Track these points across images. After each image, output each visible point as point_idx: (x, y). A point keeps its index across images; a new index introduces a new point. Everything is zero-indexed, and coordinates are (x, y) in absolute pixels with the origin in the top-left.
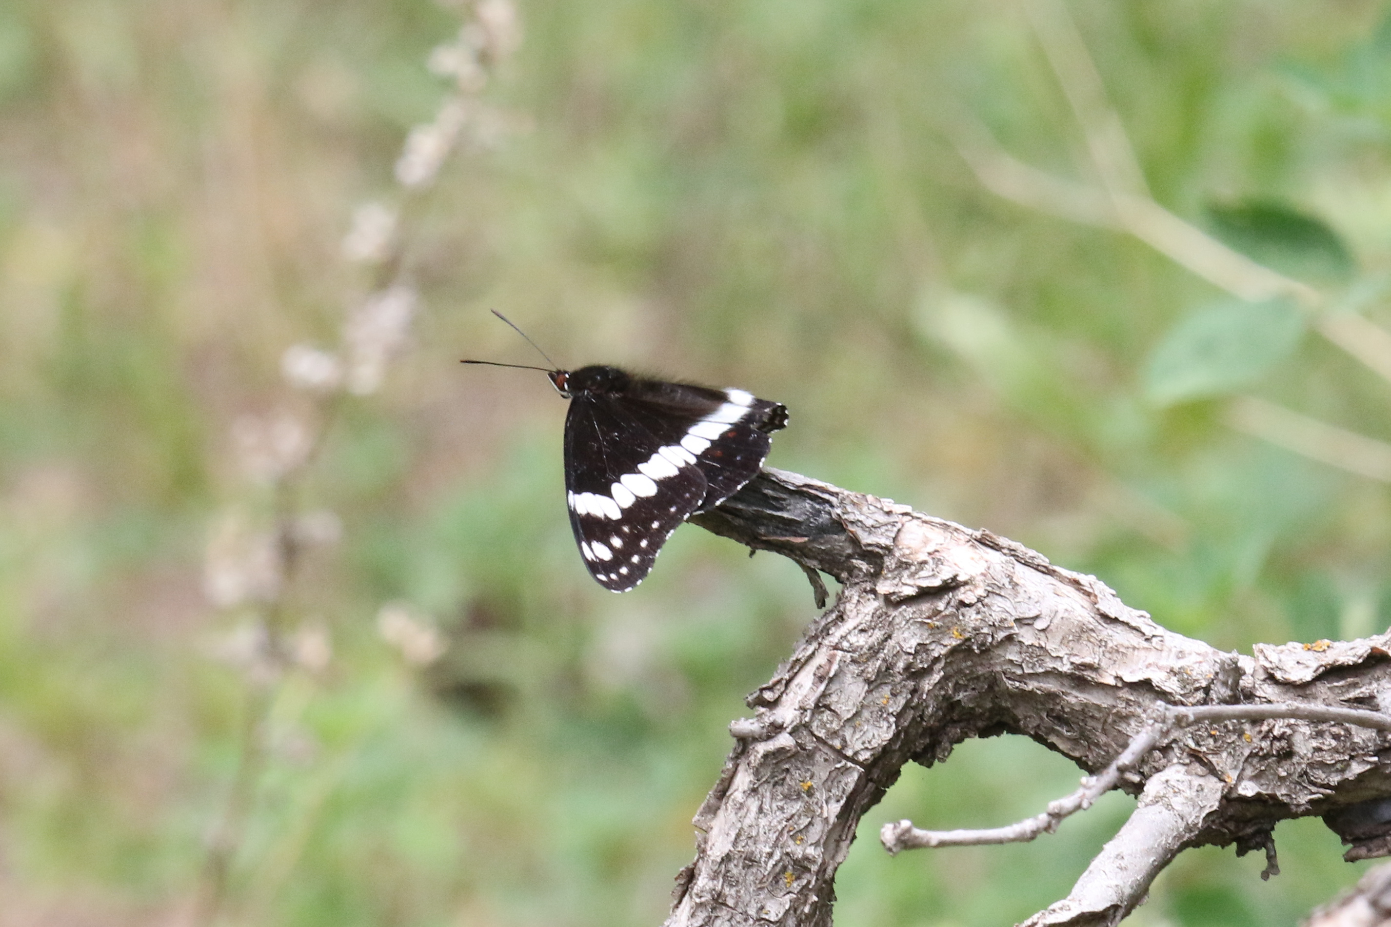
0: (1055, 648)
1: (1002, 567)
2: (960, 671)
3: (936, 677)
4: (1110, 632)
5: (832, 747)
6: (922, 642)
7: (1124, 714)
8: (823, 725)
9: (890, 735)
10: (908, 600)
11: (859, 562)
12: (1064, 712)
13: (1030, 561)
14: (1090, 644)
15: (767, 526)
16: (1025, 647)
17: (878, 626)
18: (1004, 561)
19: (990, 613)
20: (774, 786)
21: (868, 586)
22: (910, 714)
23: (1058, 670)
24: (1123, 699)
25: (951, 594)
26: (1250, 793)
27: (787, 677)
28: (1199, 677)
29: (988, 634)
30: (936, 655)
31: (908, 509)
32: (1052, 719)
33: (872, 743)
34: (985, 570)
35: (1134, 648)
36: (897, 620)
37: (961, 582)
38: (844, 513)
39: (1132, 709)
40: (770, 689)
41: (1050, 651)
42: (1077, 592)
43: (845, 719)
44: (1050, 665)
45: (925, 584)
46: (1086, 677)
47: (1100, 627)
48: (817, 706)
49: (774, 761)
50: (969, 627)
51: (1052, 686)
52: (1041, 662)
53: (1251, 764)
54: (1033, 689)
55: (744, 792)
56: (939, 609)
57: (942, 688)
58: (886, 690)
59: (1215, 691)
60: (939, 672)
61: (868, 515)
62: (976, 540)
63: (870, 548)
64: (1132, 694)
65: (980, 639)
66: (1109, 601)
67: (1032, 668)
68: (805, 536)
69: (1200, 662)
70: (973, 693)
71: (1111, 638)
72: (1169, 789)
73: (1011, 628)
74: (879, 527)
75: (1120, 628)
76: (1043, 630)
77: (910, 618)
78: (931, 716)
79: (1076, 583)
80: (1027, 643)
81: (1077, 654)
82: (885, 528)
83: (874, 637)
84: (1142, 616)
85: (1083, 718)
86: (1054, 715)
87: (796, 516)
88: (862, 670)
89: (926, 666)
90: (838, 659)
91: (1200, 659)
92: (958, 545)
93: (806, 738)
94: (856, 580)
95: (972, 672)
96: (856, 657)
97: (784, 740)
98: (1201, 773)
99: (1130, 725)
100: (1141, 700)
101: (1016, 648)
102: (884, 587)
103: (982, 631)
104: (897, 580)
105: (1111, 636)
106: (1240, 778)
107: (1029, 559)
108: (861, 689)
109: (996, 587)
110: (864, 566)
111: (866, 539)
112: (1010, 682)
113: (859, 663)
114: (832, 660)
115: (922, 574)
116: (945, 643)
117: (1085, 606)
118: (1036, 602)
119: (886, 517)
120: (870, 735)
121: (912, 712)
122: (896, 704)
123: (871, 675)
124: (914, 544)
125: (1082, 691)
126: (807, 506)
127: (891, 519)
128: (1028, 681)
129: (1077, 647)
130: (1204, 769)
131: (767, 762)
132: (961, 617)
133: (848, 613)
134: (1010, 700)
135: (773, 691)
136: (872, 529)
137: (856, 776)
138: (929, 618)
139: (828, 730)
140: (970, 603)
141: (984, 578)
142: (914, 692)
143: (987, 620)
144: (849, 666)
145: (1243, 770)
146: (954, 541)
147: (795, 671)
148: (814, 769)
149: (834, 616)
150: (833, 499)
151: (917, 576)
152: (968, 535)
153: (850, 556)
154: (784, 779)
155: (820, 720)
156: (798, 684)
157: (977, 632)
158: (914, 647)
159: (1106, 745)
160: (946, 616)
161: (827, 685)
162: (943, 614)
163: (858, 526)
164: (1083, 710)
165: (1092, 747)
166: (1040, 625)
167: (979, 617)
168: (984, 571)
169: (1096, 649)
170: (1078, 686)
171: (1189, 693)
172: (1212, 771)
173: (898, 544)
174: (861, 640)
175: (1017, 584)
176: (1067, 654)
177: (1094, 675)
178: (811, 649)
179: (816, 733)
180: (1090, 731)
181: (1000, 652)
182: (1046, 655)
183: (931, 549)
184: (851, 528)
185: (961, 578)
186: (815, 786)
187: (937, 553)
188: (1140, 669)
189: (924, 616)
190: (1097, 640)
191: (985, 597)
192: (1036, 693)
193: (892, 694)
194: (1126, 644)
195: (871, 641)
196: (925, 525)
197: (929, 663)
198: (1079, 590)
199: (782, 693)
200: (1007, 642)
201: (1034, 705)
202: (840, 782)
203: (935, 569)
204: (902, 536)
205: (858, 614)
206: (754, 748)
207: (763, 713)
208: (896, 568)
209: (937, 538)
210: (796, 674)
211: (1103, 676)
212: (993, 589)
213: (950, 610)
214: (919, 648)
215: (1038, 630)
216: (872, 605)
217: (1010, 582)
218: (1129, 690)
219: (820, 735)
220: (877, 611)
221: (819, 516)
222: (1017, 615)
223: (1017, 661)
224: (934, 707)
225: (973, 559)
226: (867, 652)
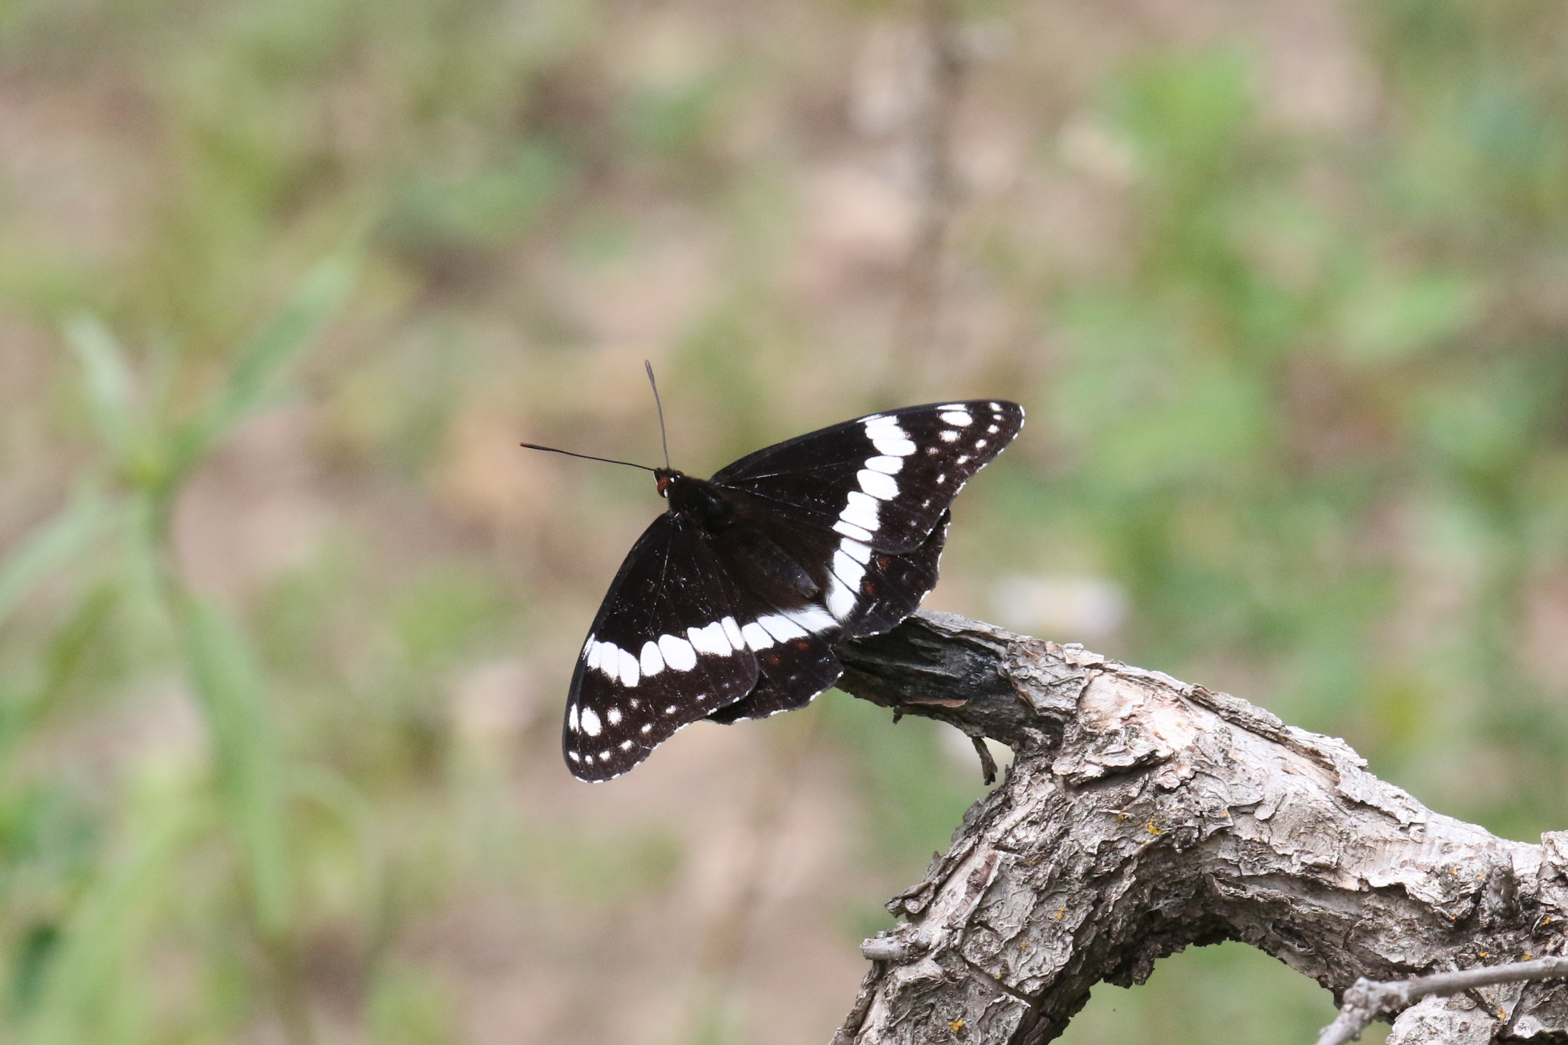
0: (1281, 844)
1: (1216, 738)
2: (1158, 875)
3: (1126, 884)
4: (1354, 821)
5: (990, 976)
6: (1107, 839)
7: (1370, 928)
8: (979, 948)
9: (1065, 960)
10: (1091, 784)
11: (1033, 730)
12: (1295, 924)
13: (1255, 726)
14: (1327, 838)
15: (914, 685)
16: (1242, 843)
17: (1053, 817)
18: (1218, 730)
19: (1197, 800)
20: (916, 1025)
21: (1043, 762)
22: (1093, 931)
23: (1285, 872)
24: (1369, 908)
25: (1147, 776)
26: (1528, 1034)
27: (937, 881)
28: (1468, 879)
29: (1193, 828)
30: (1127, 855)
31: (1099, 659)
32: (1281, 933)
33: (1043, 969)
34: (1193, 743)
35: (1385, 841)
36: (1077, 811)
37: (1161, 759)
38: (1013, 669)
39: (1381, 921)
40: (915, 897)
41: (1274, 848)
42: (1316, 767)
43: (1007, 939)
44: (1275, 865)
45: (1113, 762)
46: (1320, 880)
47: (1341, 815)
48: (970, 923)
49: (915, 995)
50: (1169, 819)
51: (1278, 892)
52: (1262, 861)
53: (1532, 992)
54: (1253, 896)
55: (879, 1031)
56: (1131, 795)
57: (1135, 896)
58: (1061, 902)
59: (1487, 899)
60: (1130, 877)
61: (1045, 669)
62: (1187, 698)
63: (1046, 714)
64: (1381, 902)
65: (1183, 834)
66: (1356, 778)
67: (1252, 870)
68: (964, 698)
69: (1471, 858)
70: (1177, 900)
71: (1355, 829)
72: (1424, 1029)
73: (1224, 819)
74: (1059, 685)
75: (1367, 815)
76: (1266, 821)
77: (1094, 808)
78: (1121, 931)
79: (1314, 755)
80: (1244, 838)
81: (1311, 851)
82: (1067, 686)
83: (1047, 832)
84: (1398, 796)
85: (1319, 931)
86: (1282, 927)
87: (951, 672)
88: (1030, 876)
89: (1112, 869)
90: (998, 862)
91: (1471, 853)
92: (1162, 706)
93: (956, 965)
94: (1030, 754)
95: (1173, 876)
96: (1022, 859)
97: (928, 968)
98: (1466, 1007)
99: (1379, 940)
100: (1393, 908)
101: (1232, 845)
102: (1062, 766)
103: (1186, 824)
104: (1079, 756)
105: (1355, 826)
106: (1517, 1012)
107: (1254, 724)
108: (1028, 900)
109: (1205, 766)
110: (1039, 736)
111: (1041, 701)
112: (1223, 888)
113: (1026, 866)
114: (991, 864)
115: (1112, 748)
116: (1138, 840)
117: (1324, 786)
118: (1258, 785)
119: (1069, 671)
120: (1039, 959)
121: (1095, 928)
122: (1073, 919)
123: (1041, 883)
124: (1104, 707)
125: (1318, 897)
126: (967, 658)
127: (1076, 674)
128: (1247, 885)
129: (1311, 841)
130: (1471, 1001)
131: (907, 995)
132: (1159, 807)
133: (1018, 799)
134: (1226, 907)
135: (918, 900)
136: (1051, 688)
137: (1020, 1013)
138: (1118, 807)
139: (985, 954)
140: (1171, 788)
141: (1191, 753)
142: (1098, 902)
143: (1192, 809)
144: (1014, 870)
145: (1523, 1000)
146: (1158, 701)
147: (948, 872)
148: (968, 1005)
149: (1000, 800)
150: (1001, 650)
151: (1104, 752)
152: (1177, 691)
153: (1022, 723)
154: (928, 1017)
155: (975, 942)
156: (951, 890)
157: (1179, 826)
158: (1097, 845)
159: (1349, 964)
160: (1140, 805)
161: (984, 897)
162: (1136, 802)
163: (1032, 685)
164: (1318, 921)
165: (1333, 966)
166: (1262, 814)
167: (1182, 805)
168: (1190, 744)
169: (1336, 843)
170: (1312, 890)
171: (1453, 901)
172: (1481, 1004)
173: (1084, 706)
174: (1031, 836)
175: (1233, 762)
176: (1297, 851)
177: (1331, 879)
178: (969, 844)
179: (969, 959)
180: (1328, 946)
181: (1209, 848)
182: (1270, 853)
183: (1125, 713)
184: (1023, 689)
185: (1162, 753)
186: (968, 1026)
187: (1133, 719)
188: (1392, 869)
189: (1112, 805)
190: (1336, 832)
191: (1191, 779)
192: (1257, 901)
193: (1068, 906)
194: (1376, 836)
195: (1044, 836)
196: (1119, 680)
197: (1117, 866)
198: (1318, 762)
199: (930, 903)
200: (1220, 836)
201: (1257, 913)
202: (1001, 1020)
203: (1127, 743)
204: (1089, 695)
205: (1029, 799)
206: (893, 973)
207: (904, 930)
208: (1078, 740)
209: (1134, 696)
210: (950, 876)
211: (1344, 879)
212: (1203, 768)
213: (1147, 796)
214: (1103, 847)
215: (1260, 820)
216: (1046, 790)
217: (1224, 759)
218: (1378, 897)
219: (974, 962)
220: (1052, 797)
221: (981, 671)
222: (1232, 802)
223: (1232, 860)
224: (1123, 921)
225: (1179, 725)
226: (1037, 852)
